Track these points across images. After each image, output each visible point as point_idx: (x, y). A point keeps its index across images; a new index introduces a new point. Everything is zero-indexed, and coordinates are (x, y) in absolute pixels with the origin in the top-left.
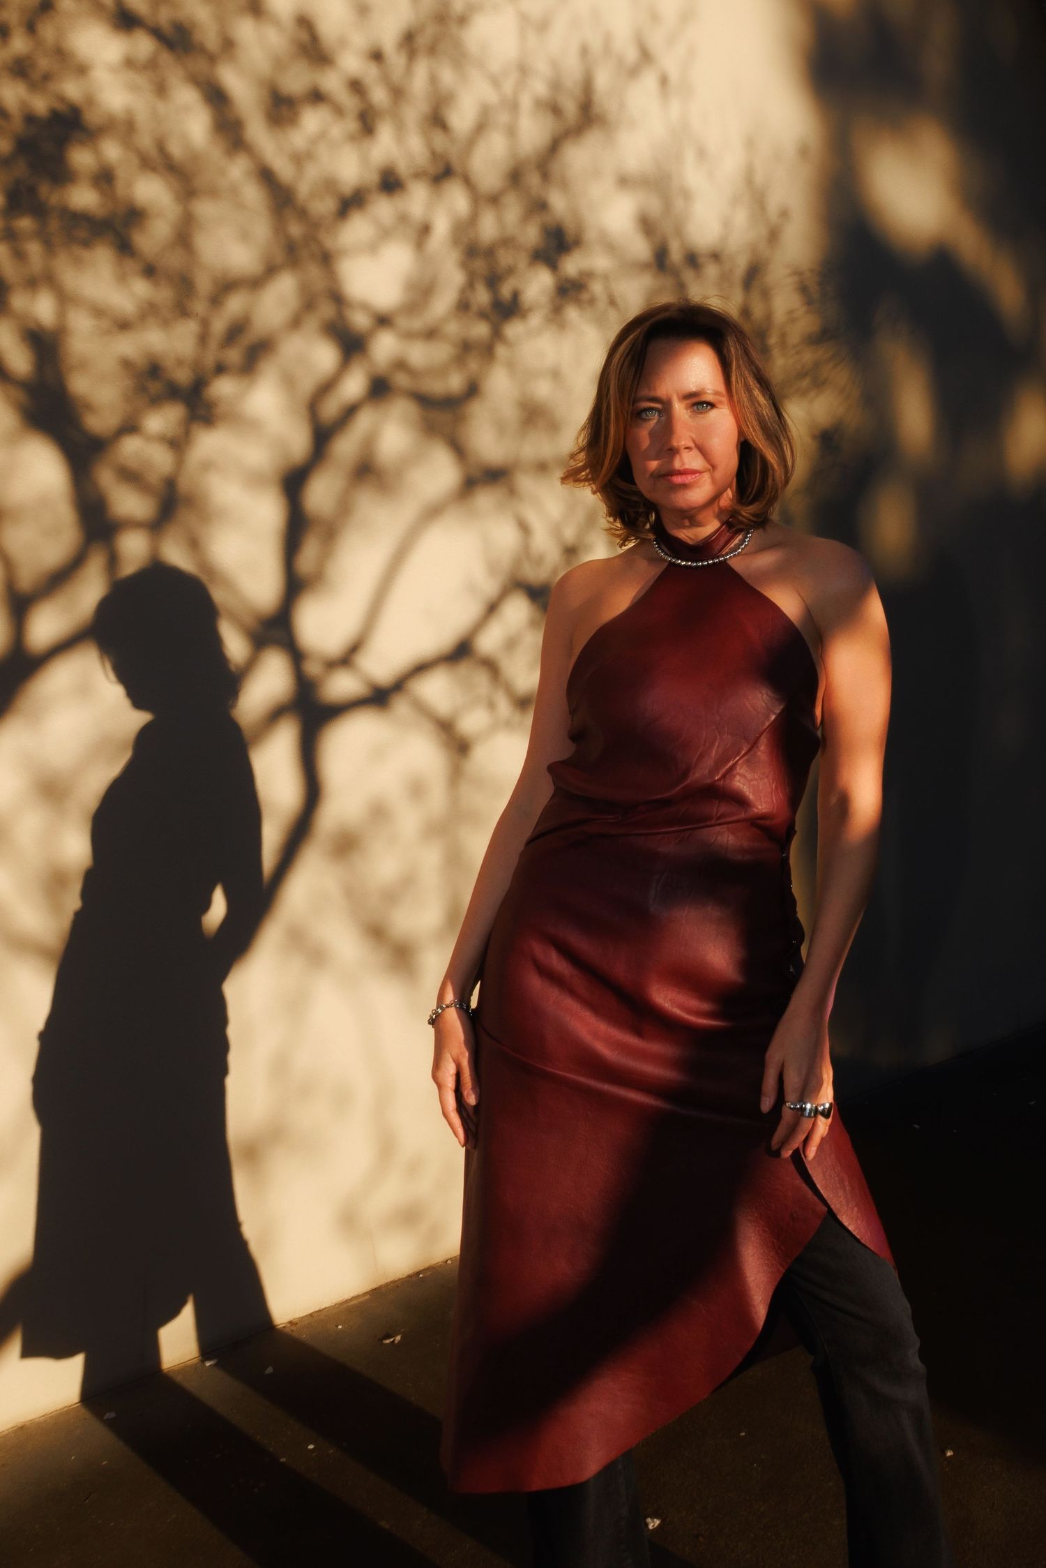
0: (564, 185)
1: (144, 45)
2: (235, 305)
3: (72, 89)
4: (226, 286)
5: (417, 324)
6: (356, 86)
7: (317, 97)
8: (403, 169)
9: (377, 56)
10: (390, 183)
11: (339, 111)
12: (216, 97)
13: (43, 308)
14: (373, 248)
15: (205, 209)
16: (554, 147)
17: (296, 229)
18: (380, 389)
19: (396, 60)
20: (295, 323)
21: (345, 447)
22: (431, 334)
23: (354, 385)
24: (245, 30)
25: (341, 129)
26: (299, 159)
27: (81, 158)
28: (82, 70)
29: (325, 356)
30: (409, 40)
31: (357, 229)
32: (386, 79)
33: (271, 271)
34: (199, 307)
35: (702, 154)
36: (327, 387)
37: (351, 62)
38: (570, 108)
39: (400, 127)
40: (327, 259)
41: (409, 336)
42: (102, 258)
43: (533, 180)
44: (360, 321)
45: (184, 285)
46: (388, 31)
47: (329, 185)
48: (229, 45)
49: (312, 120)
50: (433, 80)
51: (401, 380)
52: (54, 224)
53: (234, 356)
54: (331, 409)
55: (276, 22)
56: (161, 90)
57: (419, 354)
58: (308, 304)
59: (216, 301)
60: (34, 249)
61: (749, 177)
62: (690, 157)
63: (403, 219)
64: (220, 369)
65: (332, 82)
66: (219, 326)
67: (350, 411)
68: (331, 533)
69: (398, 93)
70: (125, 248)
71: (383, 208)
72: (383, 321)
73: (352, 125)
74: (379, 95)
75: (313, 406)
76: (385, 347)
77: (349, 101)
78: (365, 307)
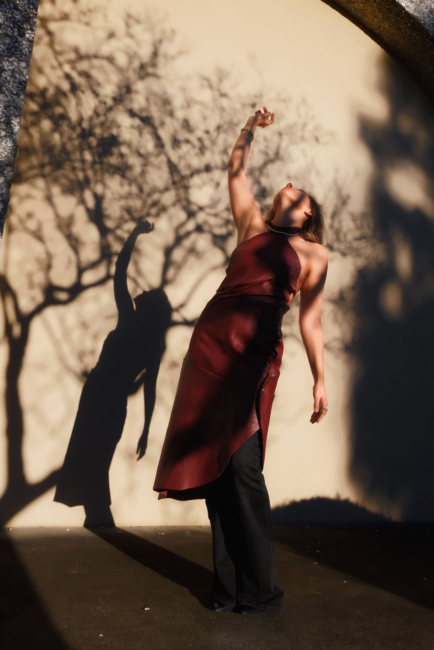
0: (268, 176)
1: (137, 122)
2: (155, 197)
3: (115, 132)
4: (154, 190)
5: (213, 211)
6: (200, 140)
7: (188, 141)
8: (212, 164)
9: (207, 132)
10: (208, 169)
11: (194, 147)
12: (158, 138)
13: (99, 189)
14: (200, 187)
15: (150, 169)
16: (265, 164)
17: (176, 178)
18: (199, 229)
19: (214, 134)
20: (174, 204)
21: (187, 243)
22: (216, 215)
23: (191, 226)
24: (168, 120)
25: (193, 152)
26: (180, 158)
27: (115, 150)
28: (119, 127)
29: (182, 216)
30: (219, 128)
31: (196, 180)
32: (210, 139)
33: (167, 189)
34: (144, 196)
35: (318, 173)
36: (182, 225)
37: (199, 133)
38: (271, 154)
39: (213, 152)
40: (186, 188)
41: (209, 214)
42: (117, 178)
43: (257, 173)
44: (194, 208)
45: (141, 190)
46: (212, 125)
47: (189, 166)
48: (162, 124)
49: (185, 148)
50: (226, 140)
51: (206, 227)
52: (105, 167)
53: (154, 211)
54: (182, 231)
55: (177, 119)
56: (141, 134)
57: (212, 221)
58: (178, 200)
59: (149, 195)
60: (99, 174)
61: (336, 182)
62: (313, 174)
63: (212, 180)
64: (148, 215)
65: (193, 138)
66: (149, 201)
67: (188, 234)
68: (179, 267)
69: (213, 143)
70: (123, 176)
71: (205, 176)
72: (201, 209)
73: (197, 150)
74: (207, 143)
75: (177, 229)
76: (201, 217)
77: (197, 143)
78: (196, 204)
